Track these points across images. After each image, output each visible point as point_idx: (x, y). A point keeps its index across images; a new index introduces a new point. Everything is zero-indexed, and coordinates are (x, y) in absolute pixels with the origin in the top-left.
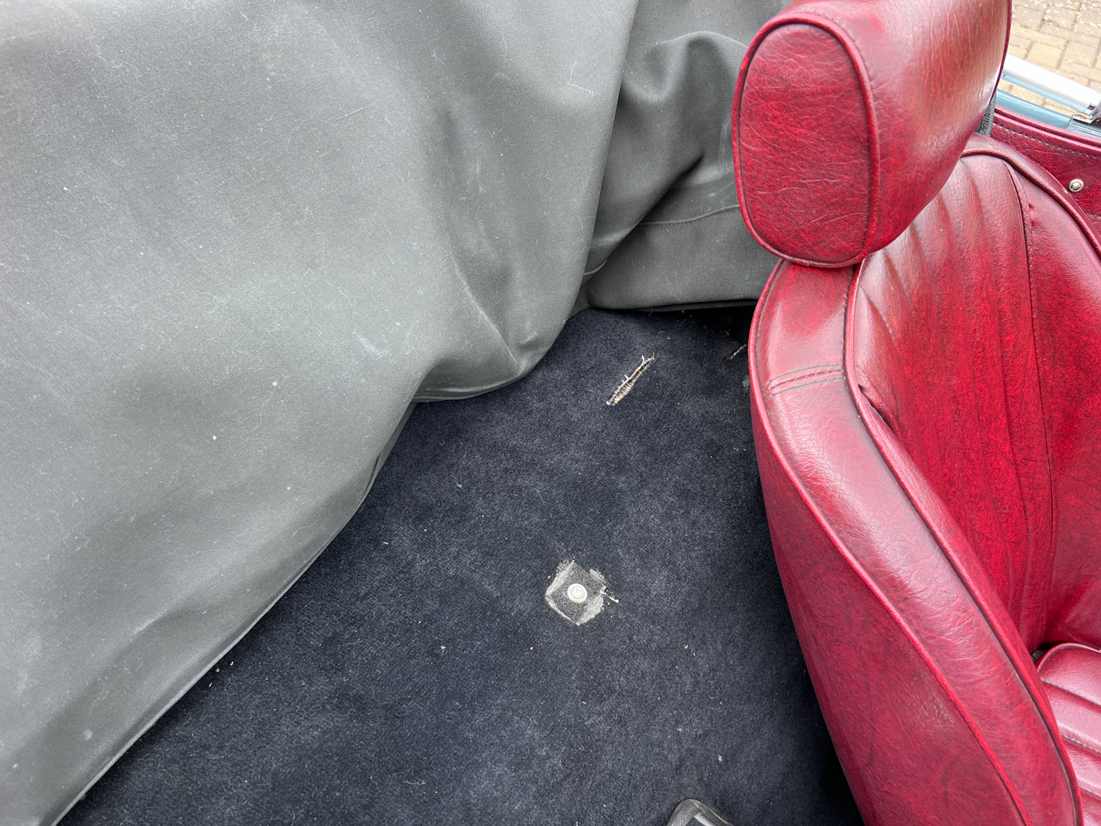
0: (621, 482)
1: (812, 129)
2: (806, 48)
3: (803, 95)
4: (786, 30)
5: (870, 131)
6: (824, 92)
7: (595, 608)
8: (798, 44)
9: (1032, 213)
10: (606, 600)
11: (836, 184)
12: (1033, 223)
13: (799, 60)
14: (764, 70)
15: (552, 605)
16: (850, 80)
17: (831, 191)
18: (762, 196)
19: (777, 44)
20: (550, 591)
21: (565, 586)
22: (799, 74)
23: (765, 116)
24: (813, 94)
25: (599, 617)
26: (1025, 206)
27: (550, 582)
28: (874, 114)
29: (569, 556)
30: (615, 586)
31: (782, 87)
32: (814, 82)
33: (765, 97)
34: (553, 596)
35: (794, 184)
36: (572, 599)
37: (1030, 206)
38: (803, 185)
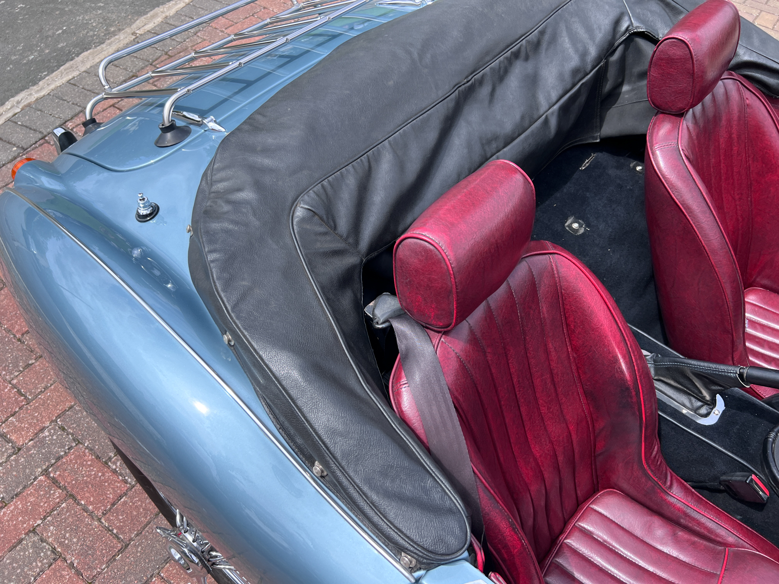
0: (588, 194)
1: (676, 69)
2: (676, 46)
3: (674, 59)
4: (670, 40)
5: (693, 71)
6: (680, 59)
7: (582, 231)
8: (673, 44)
9: (747, 101)
10: (585, 229)
11: (681, 87)
12: (747, 105)
13: (674, 49)
14: (662, 51)
15: (567, 228)
16: (689, 55)
17: (679, 88)
18: (656, 90)
19: (668, 43)
20: (566, 224)
21: (571, 223)
22: (673, 53)
23: (661, 65)
24: (677, 59)
25: (582, 233)
26: (745, 98)
27: (566, 222)
28: (695, 66)
29: (572, 215)
30: (588, 225)
31: (668, 57)
32: (678, 55)
33: (662, 59)
34: (568, 226)
35: (667, 86)
36: (574, 227)
37: (747, 99)
38: (670, 87)
